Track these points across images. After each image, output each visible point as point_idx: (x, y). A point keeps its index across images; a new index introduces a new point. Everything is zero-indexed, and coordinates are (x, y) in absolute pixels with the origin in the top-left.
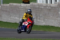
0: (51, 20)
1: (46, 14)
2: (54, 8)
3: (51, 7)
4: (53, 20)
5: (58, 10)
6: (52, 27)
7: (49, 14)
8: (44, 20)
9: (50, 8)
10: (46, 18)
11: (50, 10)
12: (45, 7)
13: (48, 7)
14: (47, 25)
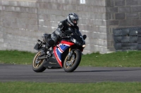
0: (22, 37)
1: (9, 25)
2: (27, 9)
3: (21, 7)
4: (26, 38)
5: (38, 15)
6: (24, 53)
7: (16, 23)
8: (5, 38)
9: (18, 9)
10: (10, 34)
11: (18, 13)
12: (6, 6)
13: (13, 8)
14: (13, 48)
